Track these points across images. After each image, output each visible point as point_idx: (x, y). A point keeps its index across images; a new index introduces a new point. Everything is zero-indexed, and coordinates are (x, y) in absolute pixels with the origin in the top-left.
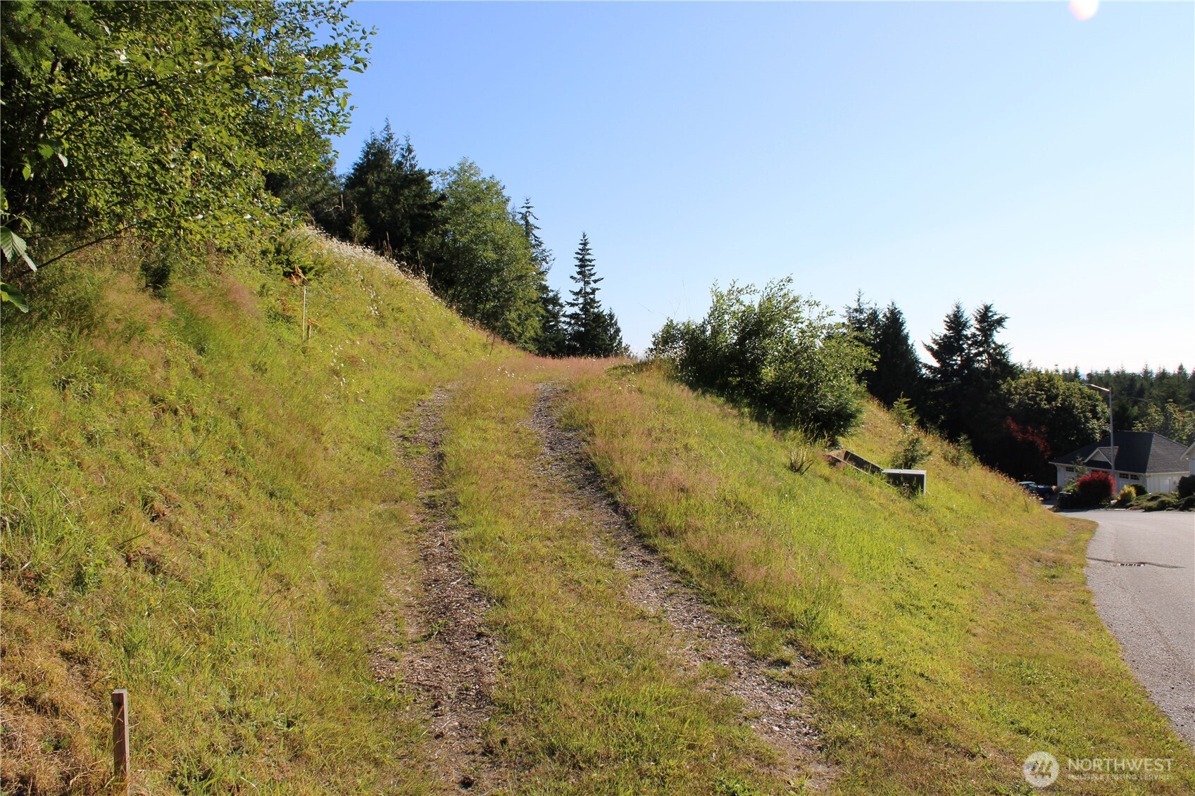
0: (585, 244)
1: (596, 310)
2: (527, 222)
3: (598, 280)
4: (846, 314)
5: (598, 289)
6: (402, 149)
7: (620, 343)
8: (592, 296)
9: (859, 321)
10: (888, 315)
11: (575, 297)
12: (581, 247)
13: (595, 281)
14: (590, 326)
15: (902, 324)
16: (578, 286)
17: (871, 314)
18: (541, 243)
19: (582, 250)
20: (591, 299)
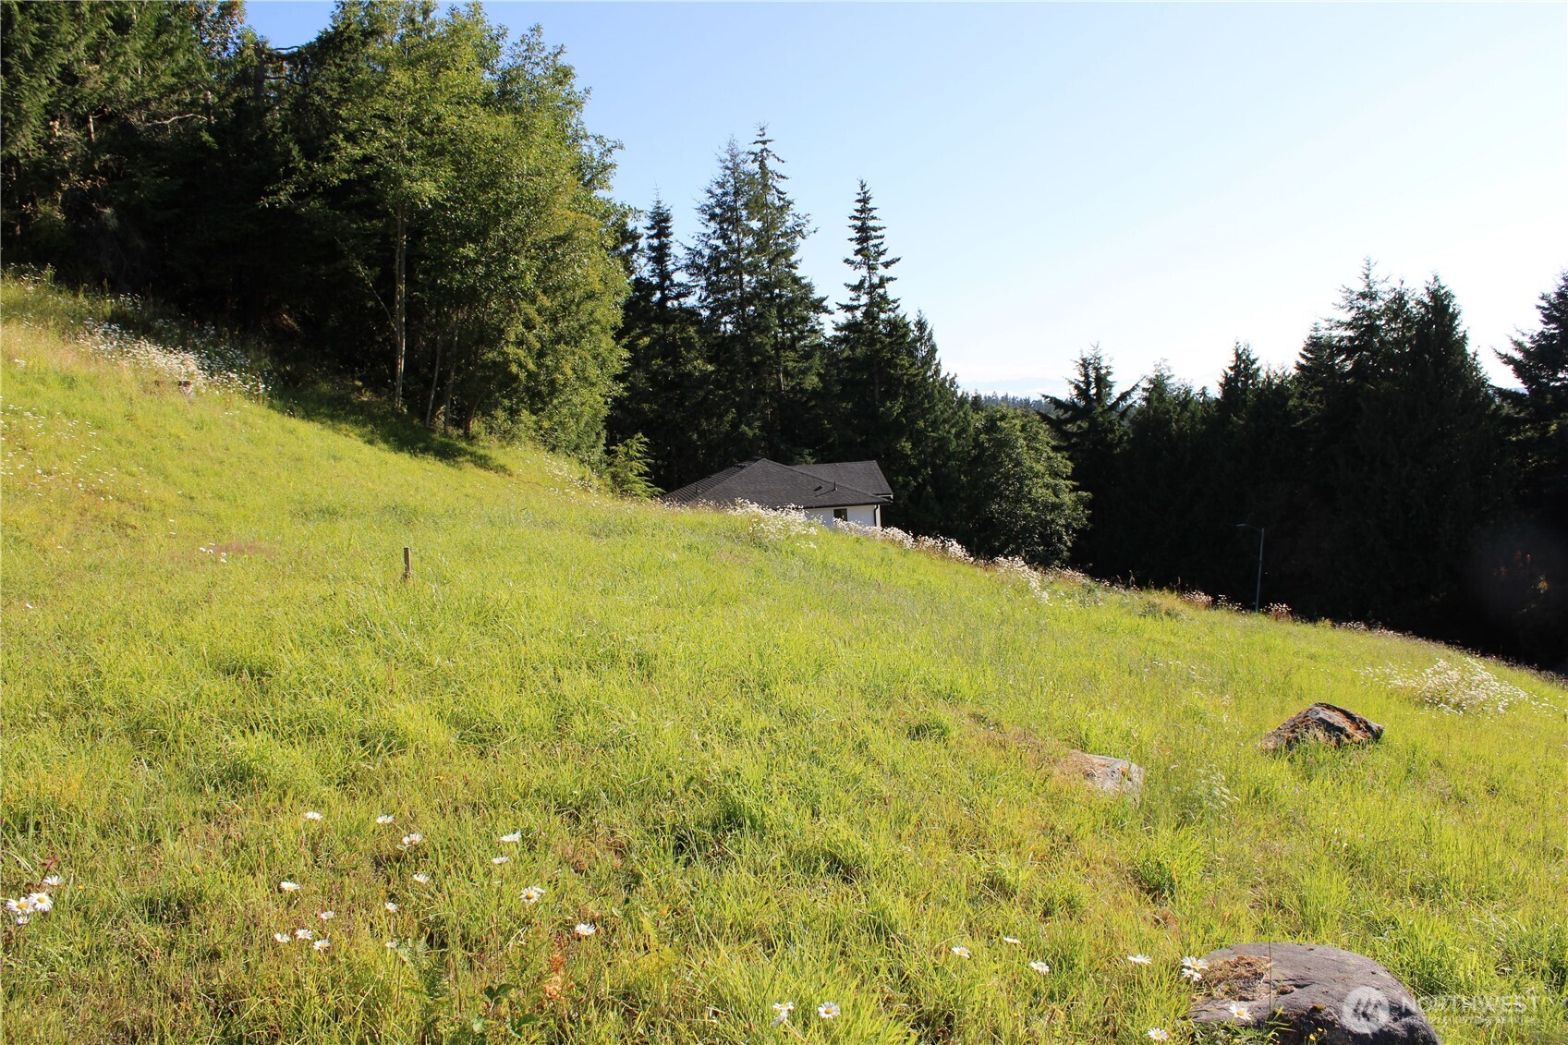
0: (865, 201)
1: (892, 315)
2: (762, 166)
3: (893, 262)
4: (1343, 303)
5: (891, 279)
7: (937, 372)
8: (881, 291)
9: (1369, 314)
10: (1426, 300)
11: (853, 295)
13: (887, 265)
14: (882, 342)
15: (1454, 316)
16: (856, 276)
17: (1393, 301)
18: (790, 203)
19: (862, 211)
20: (880, 296)
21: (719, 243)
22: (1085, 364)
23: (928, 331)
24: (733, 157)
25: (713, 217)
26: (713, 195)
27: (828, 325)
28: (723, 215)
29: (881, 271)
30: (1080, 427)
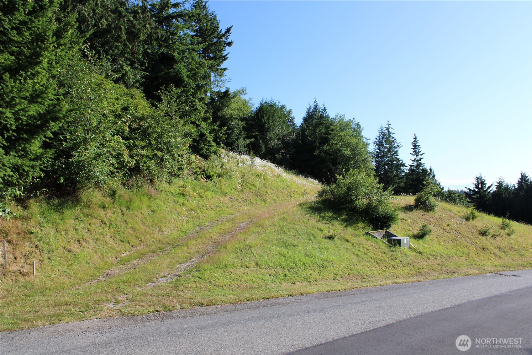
0: (415, 139)
1: (423, 167)
2: (388, 131)
3: (423, 154)
5: (422, 158)
6: (322, 109)
7: (436, 181)
8: (420, 162)
11: (413, 162)
12: (414, 140)
13: (421, 155)
14: (420, 174)
16: (414, 157)
18: (395, 140)
19: (415, 141)
20: (419, 163)
21: (378, 151)
22: (477, 179)
23: (432, 171)
24: (382, 130)
25: (377, 144)
26: (377, 139)
27: (406, 170)
28: (380, 144)
29: (420, 156)
30: (477, 196)
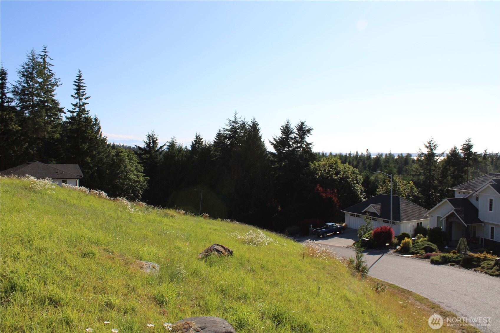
0: (80, 77)
1: (86, 116)
2: (44, 60)
3: (88, 98)
4: (228, 124)
5: (87, 103)
7: (101, 136)
8: (83, 107)
9: (235, 128)
10: (251, 125)
11: (73, 107)
12: (77, 78)
13: (86, 99)
14: (82, 124)
15: (258, 130)
16: (75, 101)
17: (242, 124)
18: (53, 74)
19: (78, 80)
20: (83, 109)
21: (25, 85)
22: (149, 136)
23: (98, 122)
24: (33, 56)
25: (23, 75)
26: (25, 68)
27: (64, 117)
28: (27, 75)
29: (84, 101)
30: (147, 156)
